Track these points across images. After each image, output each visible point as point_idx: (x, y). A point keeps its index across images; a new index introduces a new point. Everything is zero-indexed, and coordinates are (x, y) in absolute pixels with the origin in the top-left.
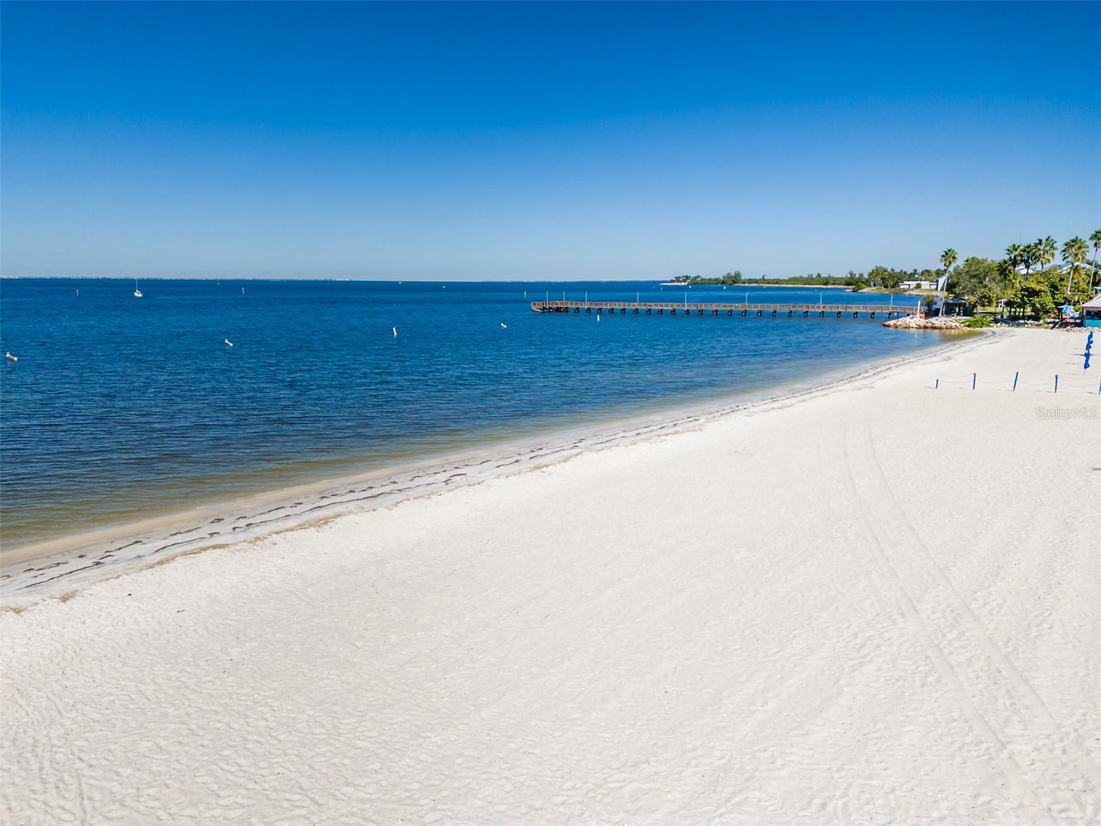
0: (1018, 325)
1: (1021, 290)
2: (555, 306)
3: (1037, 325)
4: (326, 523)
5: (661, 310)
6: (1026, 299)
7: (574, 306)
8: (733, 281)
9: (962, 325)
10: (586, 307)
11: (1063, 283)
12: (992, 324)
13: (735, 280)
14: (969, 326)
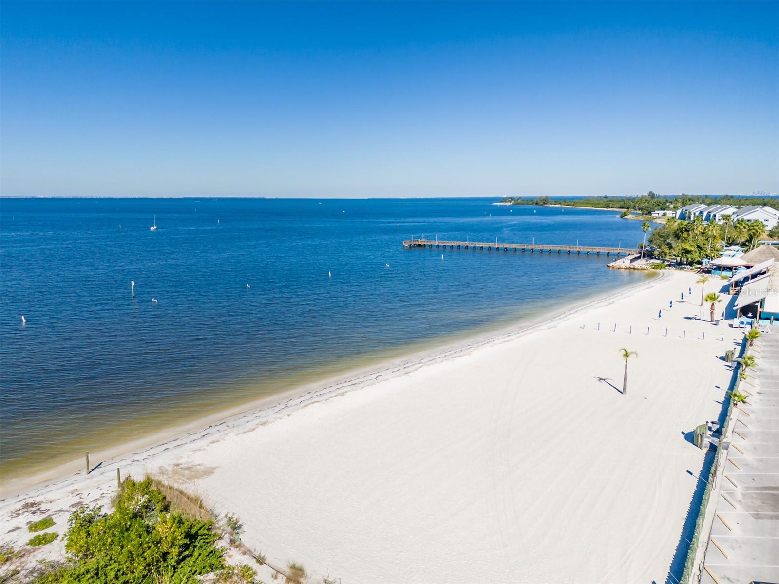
0: (681, 269)
1: (682, 250)
2: (417, 243)
3: (691, 269)
4: (344, 394)
5: (482, 247)
6: (684, 255)
7: (429, 243)
8: (544, 202)
9: (650, 267)
10: (436, 244)
11: (705, 246)
12: (667, 268)
13: (546, 202)
14: (654, 268)
